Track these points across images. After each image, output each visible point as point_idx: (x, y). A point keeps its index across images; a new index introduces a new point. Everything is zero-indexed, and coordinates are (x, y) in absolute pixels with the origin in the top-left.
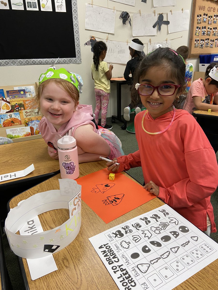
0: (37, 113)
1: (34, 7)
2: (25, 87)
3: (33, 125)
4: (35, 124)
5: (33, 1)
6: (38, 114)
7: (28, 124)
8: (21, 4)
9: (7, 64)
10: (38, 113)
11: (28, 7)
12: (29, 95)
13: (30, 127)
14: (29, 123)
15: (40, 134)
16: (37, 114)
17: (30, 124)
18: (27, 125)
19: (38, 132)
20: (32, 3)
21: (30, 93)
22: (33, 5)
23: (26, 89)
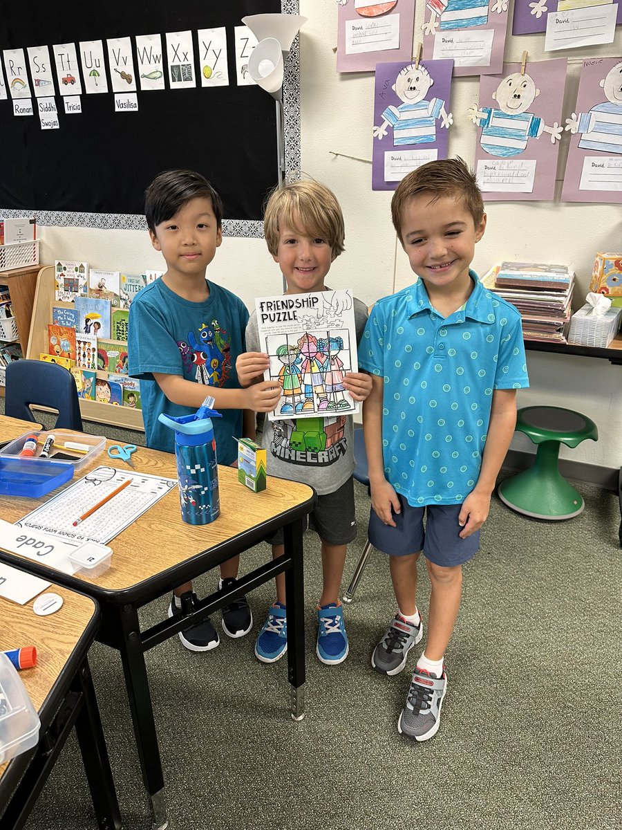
1: (185, 80)
5: (183, 63)
8: (158, 74)
11: (174, 81)
20: (181, 67)
22: (184, 74)
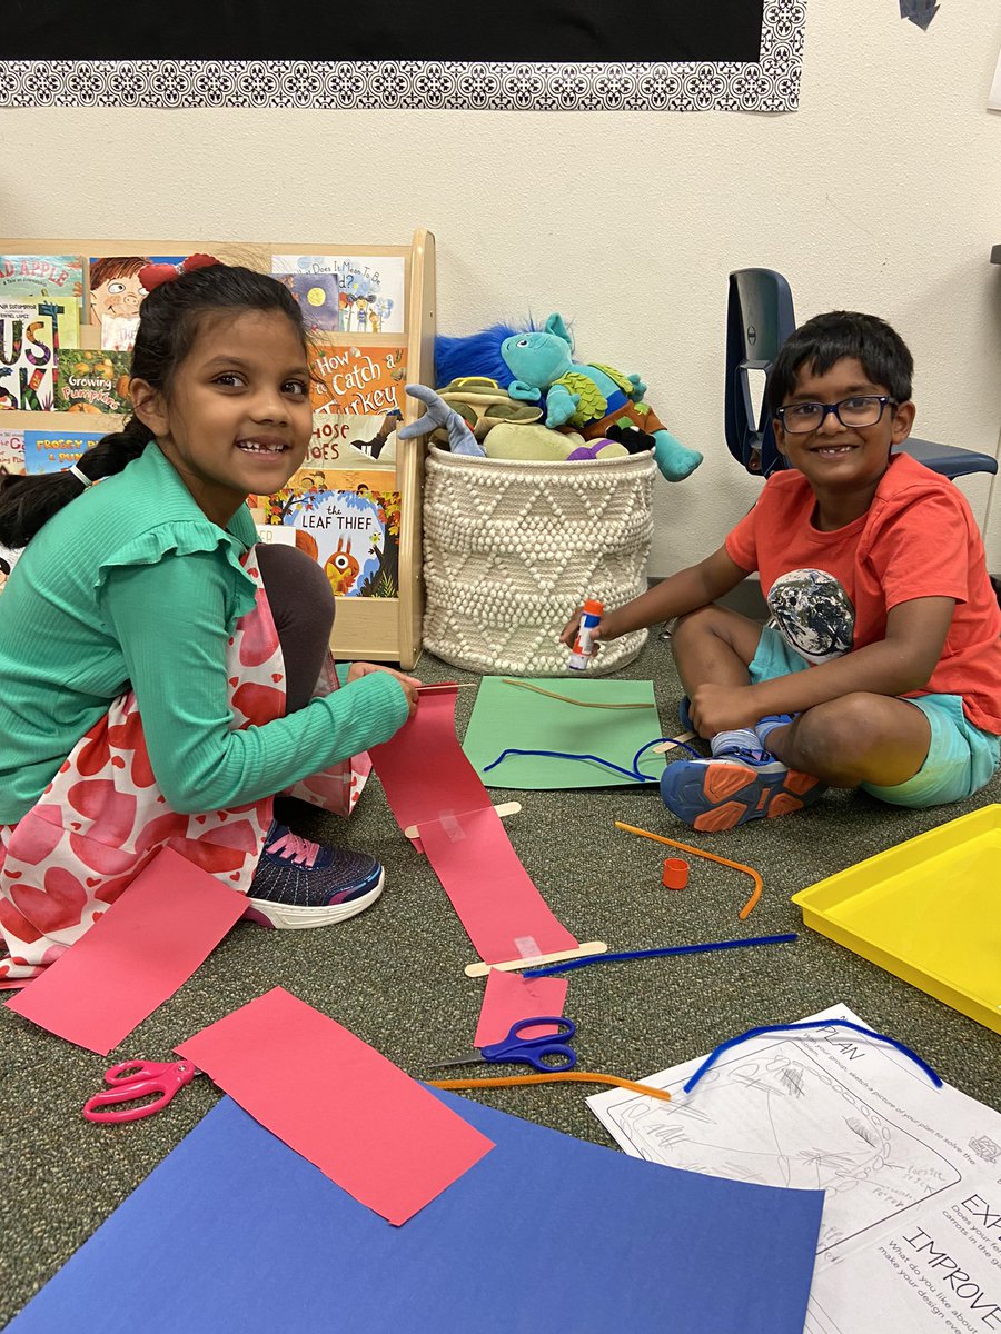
0: (370, 448)
2: (341, 260)
3: (316, 520)
4: (334, 519)
6: (376, 454)
7: (287, 510)
9: (258, 94)
10: (377, 445)
12: (362, 316)
13: (297, 531)
14: (290, 503)
15: (351, 595)
16: (367, 451)
17: (297, 512)
18: (281, 516)
19: (340, 577)
21: (371, 305)
23: (347, 272)
